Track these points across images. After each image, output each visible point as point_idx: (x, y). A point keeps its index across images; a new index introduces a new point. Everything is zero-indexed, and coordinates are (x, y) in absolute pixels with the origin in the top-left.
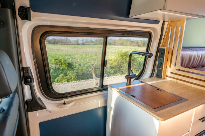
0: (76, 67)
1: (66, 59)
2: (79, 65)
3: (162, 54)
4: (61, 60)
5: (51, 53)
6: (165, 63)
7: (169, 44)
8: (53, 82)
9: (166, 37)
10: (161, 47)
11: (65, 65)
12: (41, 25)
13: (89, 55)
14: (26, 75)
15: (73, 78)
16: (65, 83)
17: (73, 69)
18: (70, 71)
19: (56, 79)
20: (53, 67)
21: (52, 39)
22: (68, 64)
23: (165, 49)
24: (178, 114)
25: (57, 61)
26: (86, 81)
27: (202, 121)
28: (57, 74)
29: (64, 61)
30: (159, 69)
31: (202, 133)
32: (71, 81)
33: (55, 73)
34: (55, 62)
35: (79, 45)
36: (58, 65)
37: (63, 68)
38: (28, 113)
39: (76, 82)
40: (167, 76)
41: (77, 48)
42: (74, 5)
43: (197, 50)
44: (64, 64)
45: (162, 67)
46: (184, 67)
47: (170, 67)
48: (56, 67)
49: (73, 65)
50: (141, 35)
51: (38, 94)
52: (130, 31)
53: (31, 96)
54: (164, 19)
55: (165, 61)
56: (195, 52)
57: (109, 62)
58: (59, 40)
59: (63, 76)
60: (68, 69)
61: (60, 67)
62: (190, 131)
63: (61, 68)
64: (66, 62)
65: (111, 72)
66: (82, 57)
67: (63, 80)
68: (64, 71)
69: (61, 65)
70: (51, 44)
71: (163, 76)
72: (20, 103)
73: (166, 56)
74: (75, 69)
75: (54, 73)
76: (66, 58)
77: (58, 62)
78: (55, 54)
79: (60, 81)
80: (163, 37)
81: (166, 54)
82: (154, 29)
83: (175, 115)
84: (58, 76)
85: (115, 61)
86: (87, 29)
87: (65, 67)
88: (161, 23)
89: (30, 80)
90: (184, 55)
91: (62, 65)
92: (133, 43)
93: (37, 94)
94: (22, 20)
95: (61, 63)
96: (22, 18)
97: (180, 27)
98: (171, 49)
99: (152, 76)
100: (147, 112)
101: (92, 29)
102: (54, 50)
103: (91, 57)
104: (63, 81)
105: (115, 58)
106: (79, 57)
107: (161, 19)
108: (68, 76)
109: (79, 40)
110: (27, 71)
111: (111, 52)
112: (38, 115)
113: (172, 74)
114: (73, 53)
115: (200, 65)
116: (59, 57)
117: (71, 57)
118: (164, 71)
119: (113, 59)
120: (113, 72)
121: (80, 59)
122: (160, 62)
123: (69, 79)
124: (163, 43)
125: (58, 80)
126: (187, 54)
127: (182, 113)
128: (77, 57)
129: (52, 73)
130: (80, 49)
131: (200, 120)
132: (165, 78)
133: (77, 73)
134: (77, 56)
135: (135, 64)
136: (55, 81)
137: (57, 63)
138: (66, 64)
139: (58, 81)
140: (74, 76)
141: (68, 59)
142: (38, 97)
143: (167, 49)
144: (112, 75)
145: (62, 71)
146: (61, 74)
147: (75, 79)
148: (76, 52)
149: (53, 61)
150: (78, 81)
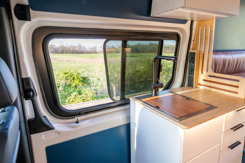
0: (94, 82)
1: (79, 73)
2: (98, 79)
3: (192, 58)
4: (73, 73)
5: (59, 65)
6: (196, 69)
7: (199, 46)
8: (63, 104)
9: (196, 39)
10: (191, 51)
11: (78, 80)
12: (44, 26)
13: (111, 66)
14: (26, 87)
15: (89, 97)
16: (79, 103)
17: (90, 85)
18: (85, 88)
19: (66, 99)
20: (62, 84)
21: (60, 47)
22: (82, 79)
23: (195, 52)
24: (204, 122)
25: (67, 75)
26: (107, 99)
27: (234, 131)
28: (68, 93)
29: (76, 75)
30: (190, 76)
31: (236, 144)
32: (88, 101)
33: (65, 92)
34: (65, 77)
35: (97, 54)
36: (69, 81)
37: (76, 84)
38: (31, 135)
39: (95, 102)
40: (199, 84)
41: (94, 58)
42: (83, 2)
43: (232, 54)
44: (77, 78)
45: (193, 74)
46: (218, 73)
47: (202, 73)
48: (66, 84)
49: (90, 80)
50: (167, 37)
51: (43, 111)
52: (153, 32)
53: (34, 114)
54: (192, 18)
55: (196, 67)
56: (229, 55)
57: (137, 74)
58: (69, 47)
59: (76, 95)
60: (83, 85)
61: (71, 83)
62: (221, 142)
63: (74, 85)
64: (80, 76)
65: (140, 87)
66: (102, 69)
67: (77, 100)
68: (77, 88)
69: (73, 81)
70: (59, 53)
71: (195, 84)
72: (20, 122)
73: (196, 61)
74: (92, 84)
75: (63, 91)
76: (80, 71)
77: (69, 76)
78: (64, 67)
79: (73, 101)
80: (193, 39)
81: (197, 58)
82: (181, 30)
83: (201, 123)
84: (70, 94)
85: (144, 73)
86: (100, 30)
87: (79, 83)
88: (189, 23)
89: (32, 93)
90: (217, 59)
91: (75, 81)
92: (168, 48)
93: (41, 111)
94: (19, 20)
95: (74, 78)
96: (20, 19)
97: (209, 27)
98: (202, 52)
99: (183, 85)
100: (171, 122)
101: (108, 30)
102: (63, 61)
103: (114, 69)
104: (77, 102)
105: (145, 68)
106: (98, 69)
107: (189, 18)
108: (84, 94)
109: (97, 47)
110: (27, 83)
111: (140, 62)
112: (44, 137)
113: (205, 82)
114: (89, 64)
115: (236, 71)
116: (70, 70)
117: (87, 70)
118: (195, 79)
119: (142, 70)
120: (142, 86)
121: (99, 72)
122: (191, 68)
123: (85, 98)
124: (193, 46)
125: (69, 100)
126: (220, 58)
127: (209, 120)
128: (95, 70)
129: (61, 91)
130: (99, 59)
131: (232, 129)
132: (197, 87)
133: (95, 90)
134: (94, 68)
135: (170, 75)
136: (65, 103)
137: (68, 78)
138: (79, 78)
139: (70, 102)
140: (92, 94)
141: (82, 72)
142: (43, 115)
143: (197, 52)
144: (141, 91)
145: (74, 88)
146: (73, 93)
147: (93, 98)
148: (94, 63)
149: (62, 75)
150: (97, 100)
